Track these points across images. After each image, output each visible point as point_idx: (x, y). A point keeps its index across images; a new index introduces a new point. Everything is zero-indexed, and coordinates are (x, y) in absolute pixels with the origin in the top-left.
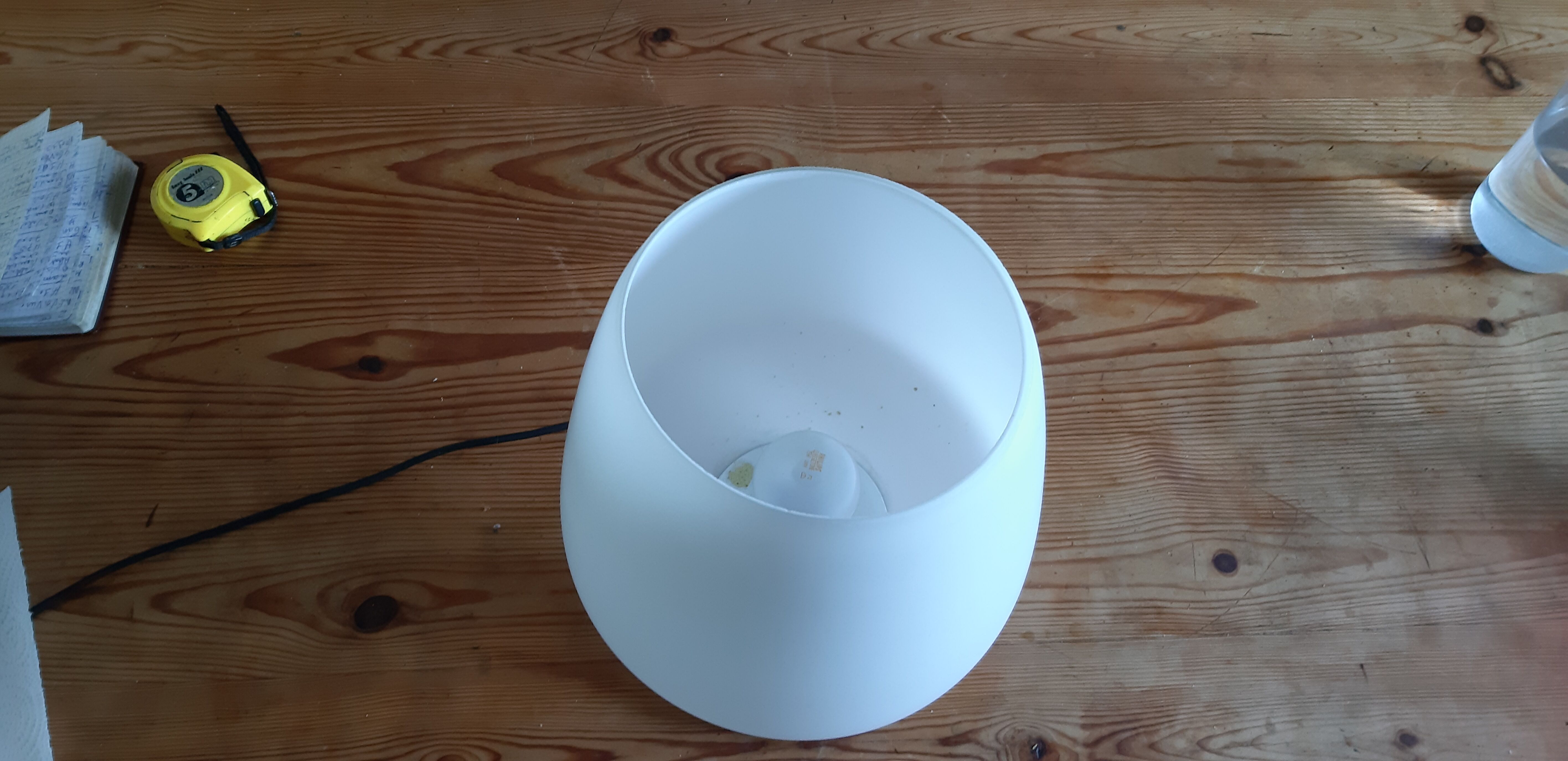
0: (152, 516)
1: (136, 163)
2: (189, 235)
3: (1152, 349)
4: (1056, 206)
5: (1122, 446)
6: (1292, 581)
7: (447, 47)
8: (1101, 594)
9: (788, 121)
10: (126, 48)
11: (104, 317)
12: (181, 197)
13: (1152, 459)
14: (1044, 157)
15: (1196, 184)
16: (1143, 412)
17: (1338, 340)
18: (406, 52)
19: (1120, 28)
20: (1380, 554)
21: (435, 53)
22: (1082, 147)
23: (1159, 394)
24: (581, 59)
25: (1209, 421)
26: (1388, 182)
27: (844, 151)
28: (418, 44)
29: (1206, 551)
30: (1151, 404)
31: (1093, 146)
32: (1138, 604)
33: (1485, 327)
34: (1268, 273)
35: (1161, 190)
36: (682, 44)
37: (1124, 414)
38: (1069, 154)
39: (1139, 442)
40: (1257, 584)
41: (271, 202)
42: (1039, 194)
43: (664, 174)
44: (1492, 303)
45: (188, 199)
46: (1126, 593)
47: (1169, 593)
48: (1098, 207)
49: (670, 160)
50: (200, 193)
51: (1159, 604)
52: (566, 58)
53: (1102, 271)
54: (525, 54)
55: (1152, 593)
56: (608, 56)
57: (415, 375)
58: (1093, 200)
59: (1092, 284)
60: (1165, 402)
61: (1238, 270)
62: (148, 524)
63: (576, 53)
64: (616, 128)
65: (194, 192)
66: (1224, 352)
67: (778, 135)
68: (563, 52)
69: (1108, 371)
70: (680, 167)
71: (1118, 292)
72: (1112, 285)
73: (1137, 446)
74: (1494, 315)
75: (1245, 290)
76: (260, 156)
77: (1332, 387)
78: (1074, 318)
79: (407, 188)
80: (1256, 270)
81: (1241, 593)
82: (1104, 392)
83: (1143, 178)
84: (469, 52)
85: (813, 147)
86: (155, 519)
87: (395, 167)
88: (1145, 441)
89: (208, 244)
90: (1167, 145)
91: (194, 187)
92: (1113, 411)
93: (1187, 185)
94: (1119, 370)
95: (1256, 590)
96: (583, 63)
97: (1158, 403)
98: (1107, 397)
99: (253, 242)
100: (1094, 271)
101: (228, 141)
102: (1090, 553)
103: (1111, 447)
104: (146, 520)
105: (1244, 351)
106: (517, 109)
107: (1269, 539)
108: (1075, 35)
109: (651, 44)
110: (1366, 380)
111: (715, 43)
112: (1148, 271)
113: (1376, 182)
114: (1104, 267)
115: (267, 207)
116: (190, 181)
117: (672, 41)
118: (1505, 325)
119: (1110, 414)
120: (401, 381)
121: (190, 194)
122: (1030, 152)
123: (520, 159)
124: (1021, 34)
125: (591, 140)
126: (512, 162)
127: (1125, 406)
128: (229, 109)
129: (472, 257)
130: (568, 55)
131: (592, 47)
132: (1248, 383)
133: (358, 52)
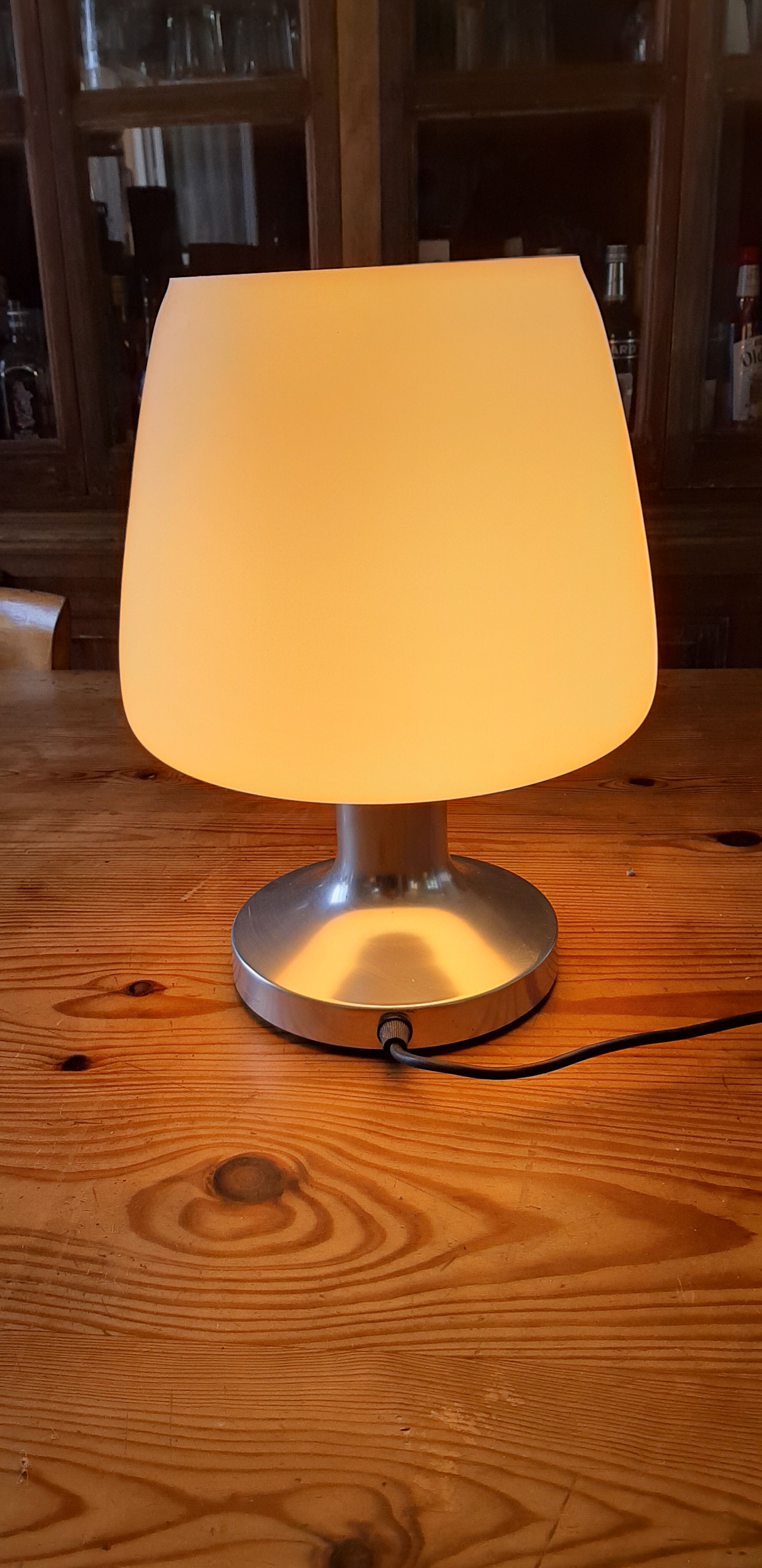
9: (107, 1299)
24: (588, 1497)
27: (26, 1232)
36: (304, 1527)
43: (398, 1209)
49: (384, 1236)
52: (628, 1504)
54: (746, 1522)
56: (512, 1503)
63: (602, 1520)
64: (495, 1306)
67: (145, 1272)
68: (639, 1524)
70: (364, 1220)
85: (81, 1242)
96: (580, 1485)
106: (733, 1366)
109: (389, 1533)
111: (211, 1522)
117: (326, 1539)
123: (697, 1253)
125: (550, 1284)
126: (713, 1249)
129: (740, 1101)
130: (623, 1514)
131: (561, 1535)
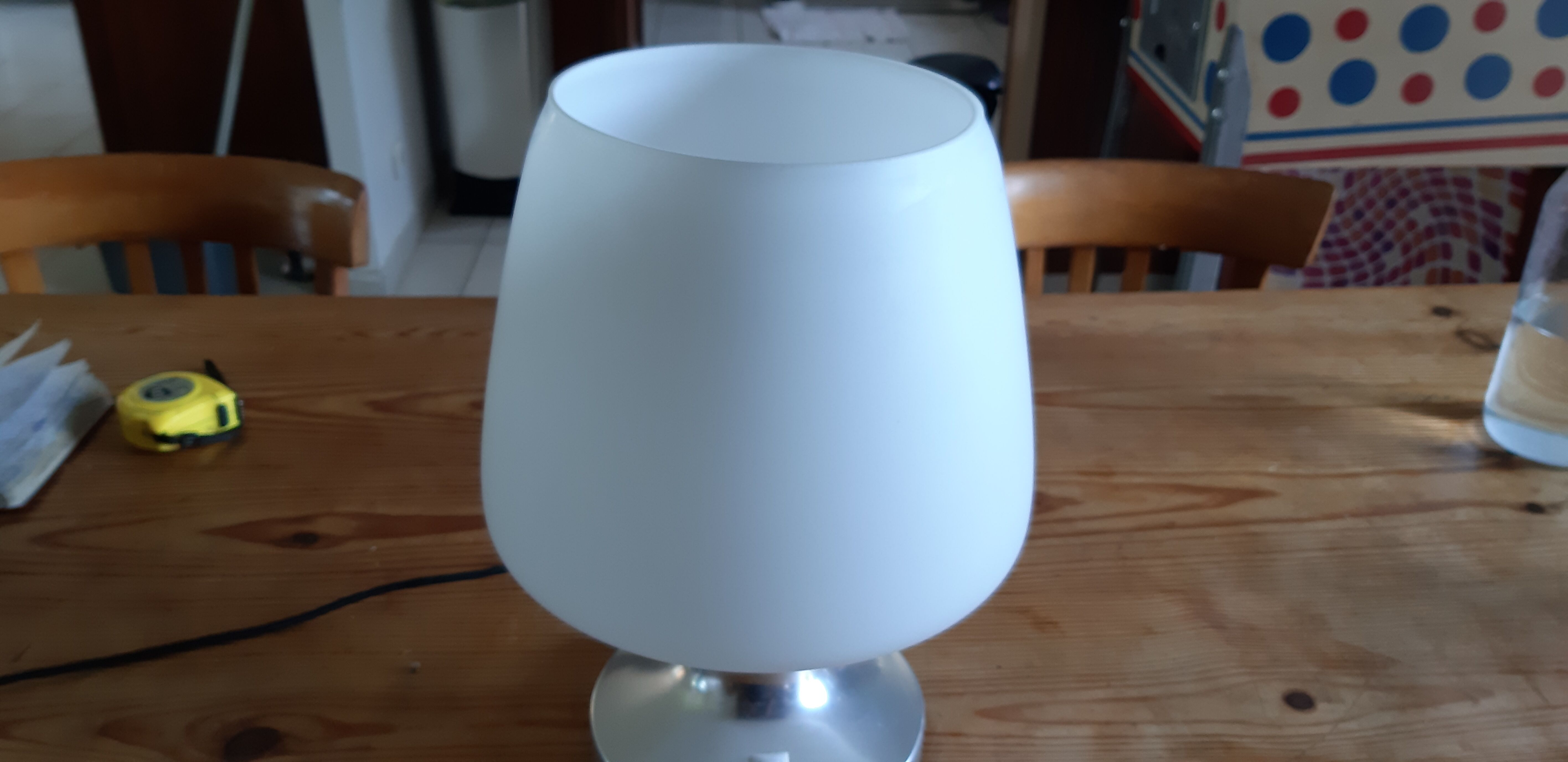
2: (145, 426)
3: (1171, 526)
6: (1388, 718)
7: (444, 331)
8: (1153, 730)
12: (148, 396)
15: (1192, 412)
17: (1376, 519)
18: (402, 334)
20: (1488, 693)
21: (431, 334)
22: (1069, 388)
26: (1391, 410)
28: (415, 330)
29: (1273, 692)
32: (1199, 740)
33: (1534, 508)
34: (1285, 471)
38: (1056, 393)
40: (1342, 720)
44: (1536, 491)
46: (1184, 729)
47: (1237, 730)
48: (1092, 426)
51: (1226, 739)
53: (1104, 470)
55: (1217, 729)
57: (351, 546)
58: (1086, 421)
59: (1096, 479)
61: (1250, 469)
66: (1252, 529)
69: (1126, 543)
71: (1125, 485)
72: (1117, 480)
73: (1168, 601)
74: (1541, 499)
75: (1264, 483)
80: (1270, 470)
81: (1325, 729)
82: (1124, 559)
84: (464, 334)
87: (369, 403)
89: (164, 439)
90: (1156, 387)
93: (1180, 412)
94: (1139, 543)
95: (1342, 726)
98: (1128, 563)
100: (1097, 470)
102: (1134, 693)
105: (1274, 527)
107: (1348, 680)
110: (1417, 549)
112: (1155, 470)
113: (1379, 410)
114: (1106, 467)
115: (233, 421)
118: (1556, 507)
120: (336, 550)
133: (355, 334)
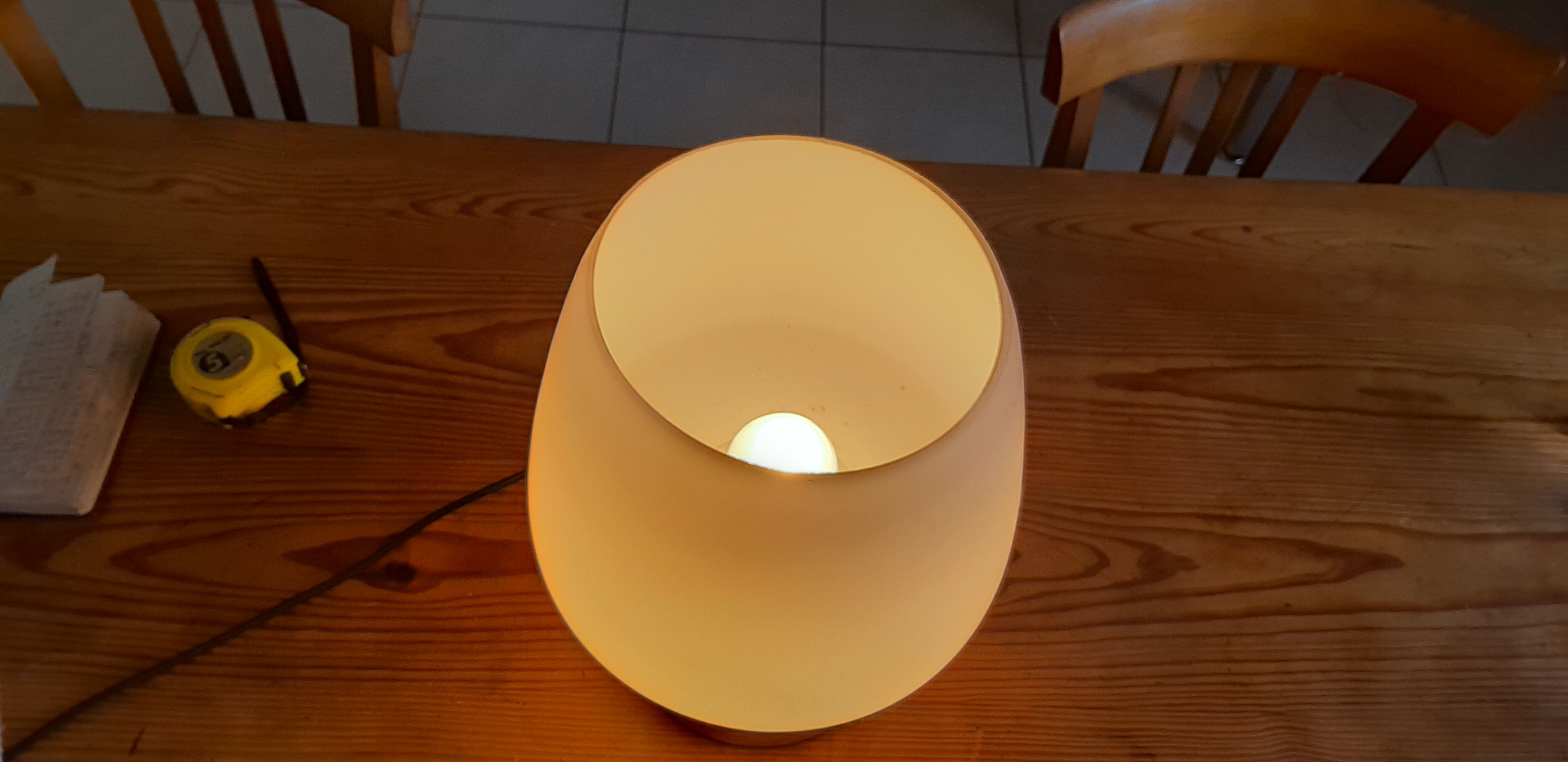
0: (136, 741)
1: (158, 317)
2: (209, 410)
3: (1286, 610)
4: (1177, 431)
5: (1252, 728)
7: (511, 205)
10: (161, 185)
11: (104, 497)
12: (204, 367)
13: (1285, 746)
14: (1164, 372)
15: (1334, 415)
16: (1277, 687)
17: (1495, 612)
18: (466, 209)
19: (1247, 229)
21: (498, 211)
22: (1205, 363)
23: (1294, 666)
25: (1354, 703)
26: (1547, 427)
28: (479, 200)
30: (1286, 678)
31: (1218, 363)
34: (1417, 526)
35: (1295, 420)
37: (1253, 688)
38: (1190, 370)
39: (1272, 725)
41: (303, 372)
42: (1158, 416)
45: (212, 370)
48: (1223, 434)
50: (226, 363)
53: (1229, 513)
54: (595, 219)
57: (447, 589)
58: (1218, 426)
59: (1218, 528)
60: (1301, 677)
61: (1379, 520)
62: (133, 751)
65: (219, 363)
66: (1369, 619)
69: (1235, 635)
71: (1245, 538)
72: (1240, 530)
73: (1269, 729)
75: (1393, 545)
76: (296, 318)
77: (1490, 670)
78: (1198, 567)
79: (456, 364)
80: (1402, 522)
82: (1231, 661)
83: (1277, 405)
84: (534, 213)
86: (140, 746)
87: (441, 340)
88: (1280, 724)
89: (230, 420)
90: (1300, 367)
91: (220, 356)
92: (1242, 684)
93: (1322, 415)
94: (1248, 635)
97: (1293, 677)
98: (1235, 667)
99: (279, 419)
100: (1219, 512)
101: (261, 299)
103: (1240, 728)
104: (129, 745)
105: (1390, 619)
108: (1198, 233)
110: (1527, 662)
112: (1281, 516)
113: (1533, 426)
114: (1230, 508)
115: (298, 379)
116: (217, 349)
119: (1238, 688)
120: (431, 594)
121: (214, 365)
122: (1148, 366)
124: (1138, 229)
127: (1256, 679)
128: (267, 262)
132: (1397, 658)
133: (413, 205)
